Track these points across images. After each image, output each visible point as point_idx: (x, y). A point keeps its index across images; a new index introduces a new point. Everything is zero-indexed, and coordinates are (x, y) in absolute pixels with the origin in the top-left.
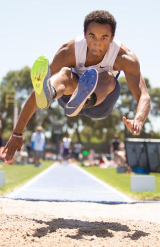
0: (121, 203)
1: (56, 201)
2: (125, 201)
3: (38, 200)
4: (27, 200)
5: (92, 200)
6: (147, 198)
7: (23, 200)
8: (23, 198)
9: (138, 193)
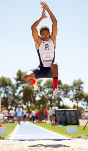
0: (63, 140)
1: (33, 140)
2: (65, 139)
3: (24, 140)
4: (19, 140)
5: (50, 139)
6: (75, 137)
7: (17, 140)
8: (17, 139)
9: (69, 135)
